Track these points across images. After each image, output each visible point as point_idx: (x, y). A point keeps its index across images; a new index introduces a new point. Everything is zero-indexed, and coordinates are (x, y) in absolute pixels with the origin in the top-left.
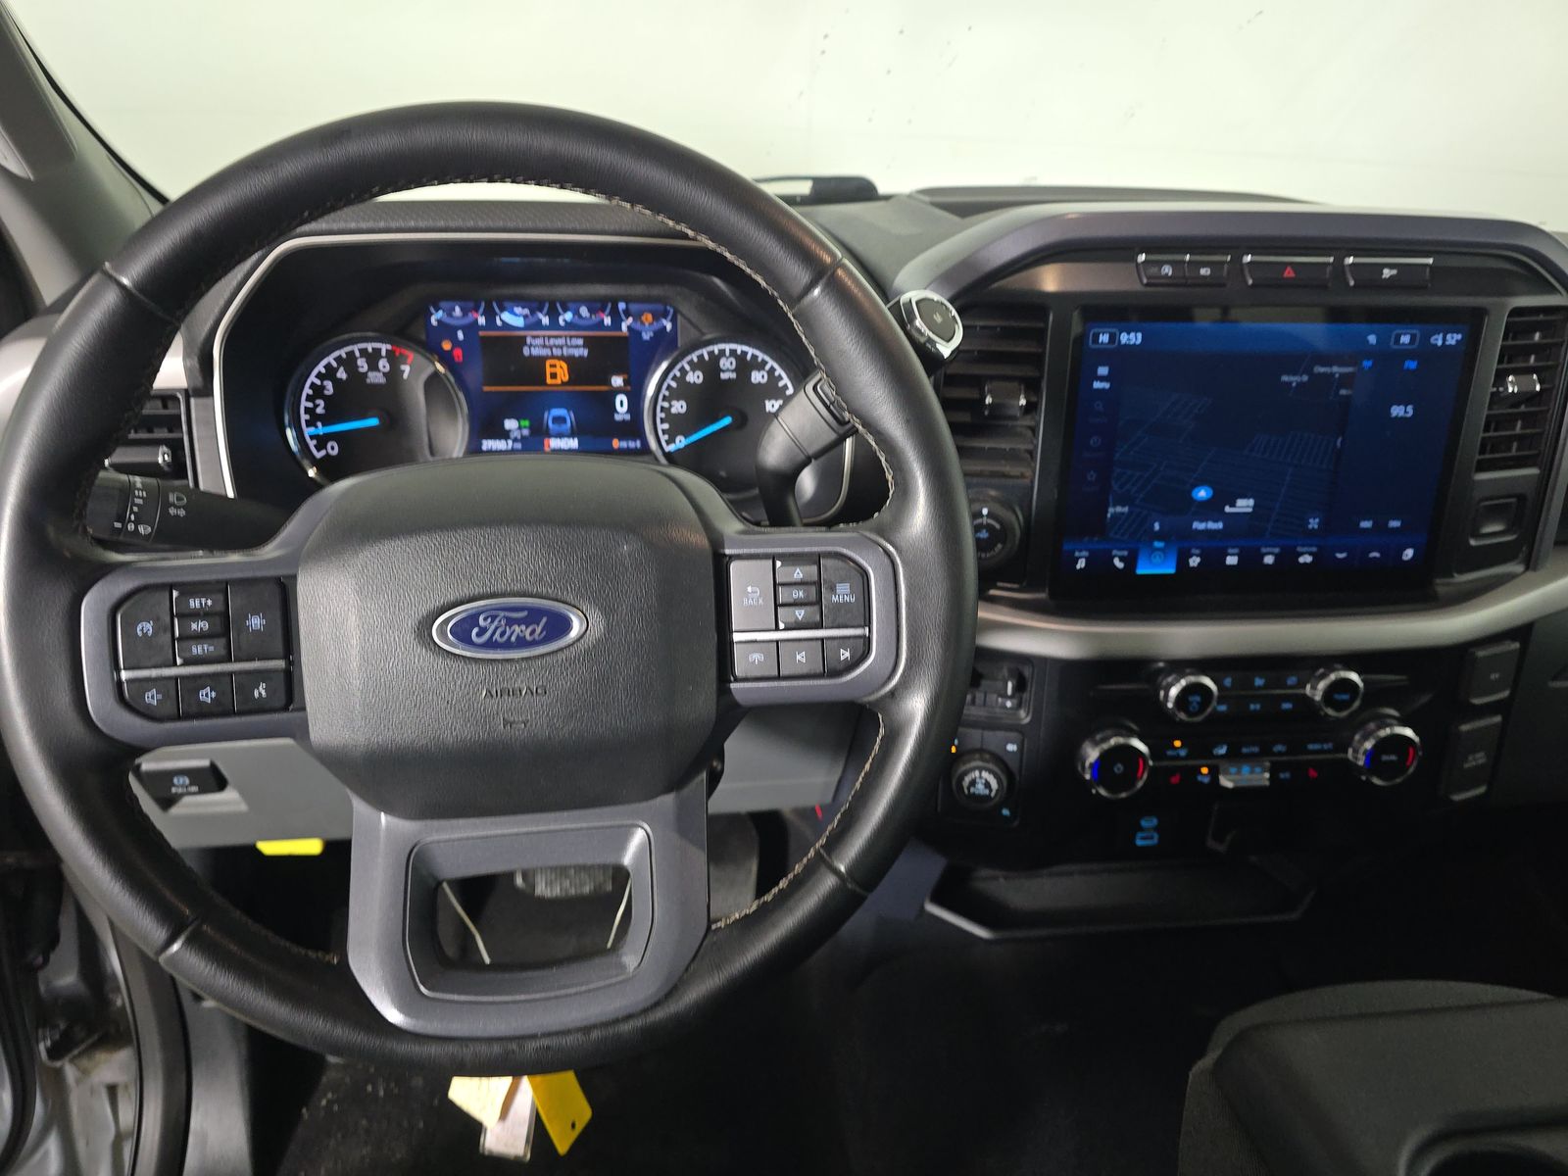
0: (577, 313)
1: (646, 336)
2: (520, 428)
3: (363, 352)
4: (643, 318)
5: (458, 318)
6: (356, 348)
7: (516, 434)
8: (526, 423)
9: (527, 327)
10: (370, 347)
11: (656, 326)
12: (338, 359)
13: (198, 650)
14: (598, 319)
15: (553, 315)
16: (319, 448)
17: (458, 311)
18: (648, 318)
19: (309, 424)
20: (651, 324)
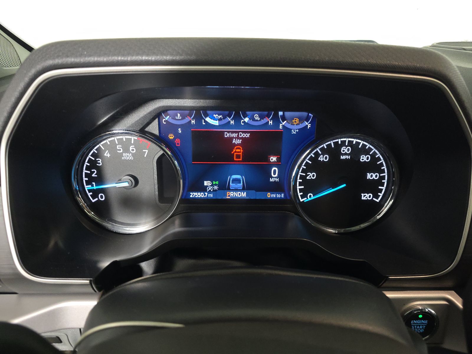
0: (252, 118)
2: (212, 185)
3: (121, 141)
4: (293, 121)
6: (116, 139)
7: (210, 189)
8: (216, 182)
9: (221, 126)
10: (124, 138)
11: (301, 126)
14: (267, 121)
15: (237, 118)
16: (94, 197)
18: (296, 120)
19: (88, 183)
20: (298, 125)
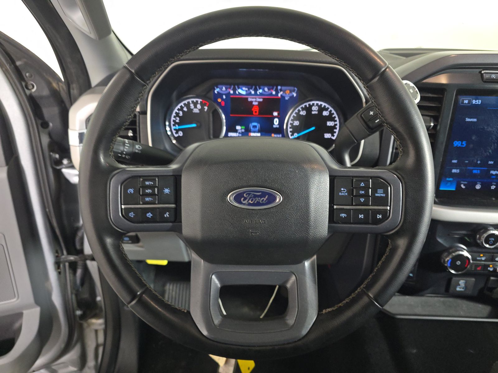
0: (264, 90)
1: (287, 98)
2: (241, 129)
3: (193, 102)
4: (286, 92)
5: (224, 91)
6: (190, 100)
7: (240, 131)
8: (243, 127)
9: (246, 95)
10: (195, 100)
11: (291, 95)
12: (185, 104)
13: (147, 199)
14: (271, 92)
15: (256, 90)
16: (176, 133)
17: (224, 89)
18: (288, 92)
19: (174, 125)
20: (289, 94)
